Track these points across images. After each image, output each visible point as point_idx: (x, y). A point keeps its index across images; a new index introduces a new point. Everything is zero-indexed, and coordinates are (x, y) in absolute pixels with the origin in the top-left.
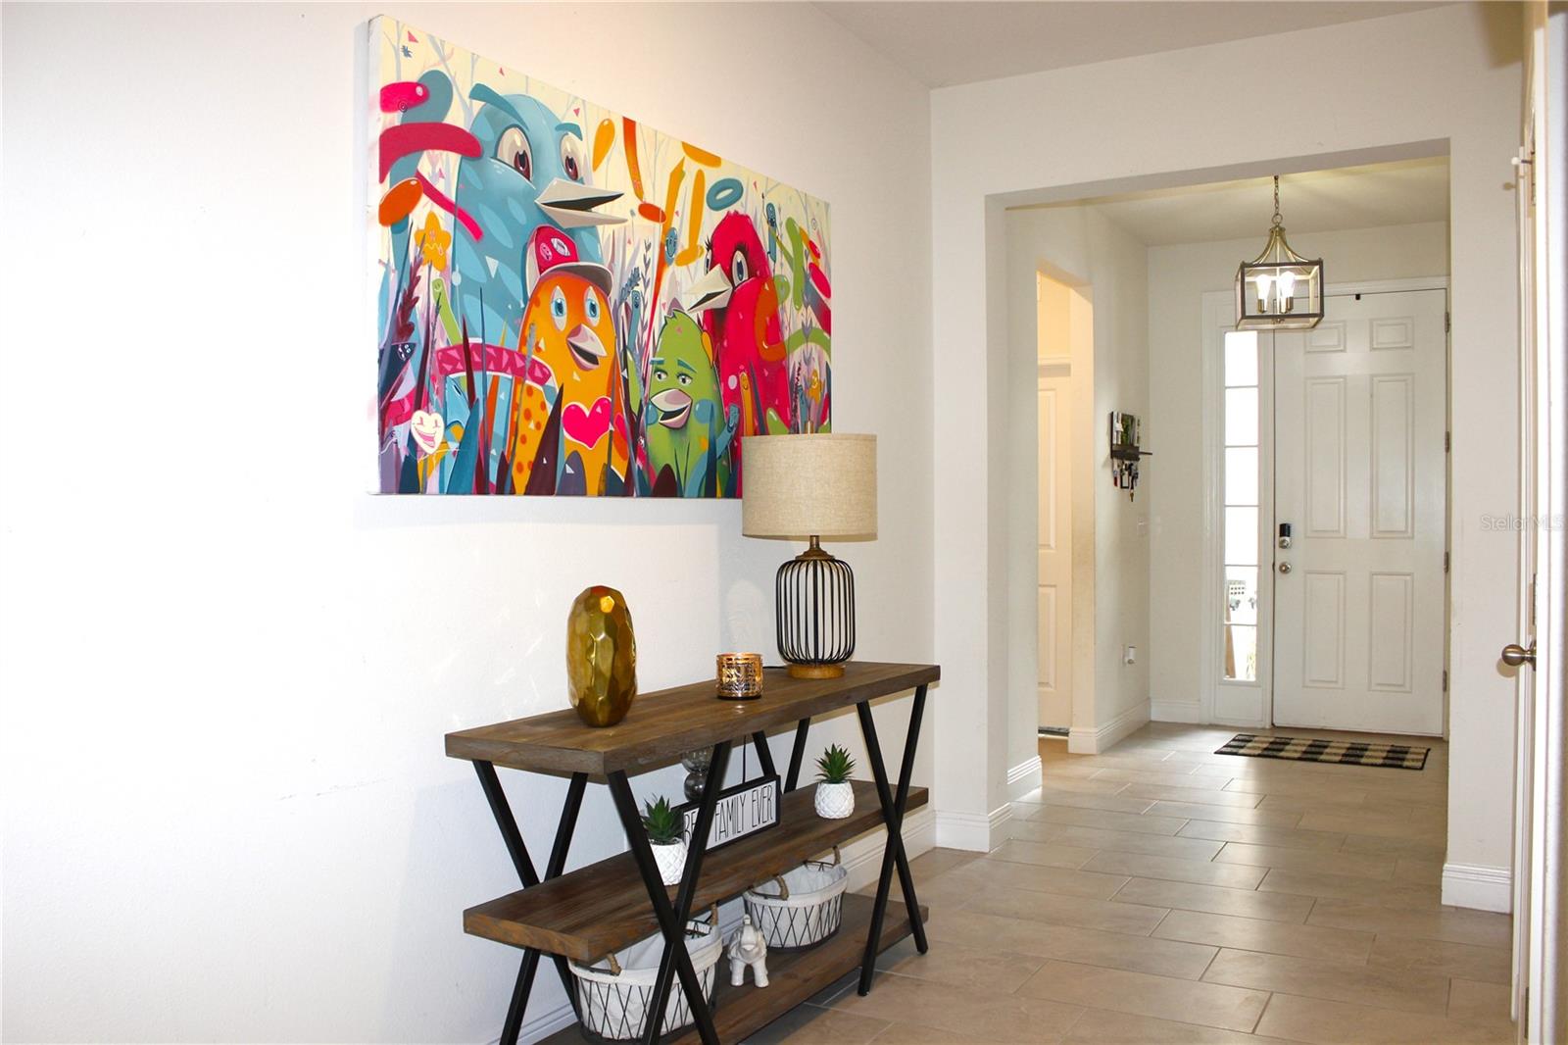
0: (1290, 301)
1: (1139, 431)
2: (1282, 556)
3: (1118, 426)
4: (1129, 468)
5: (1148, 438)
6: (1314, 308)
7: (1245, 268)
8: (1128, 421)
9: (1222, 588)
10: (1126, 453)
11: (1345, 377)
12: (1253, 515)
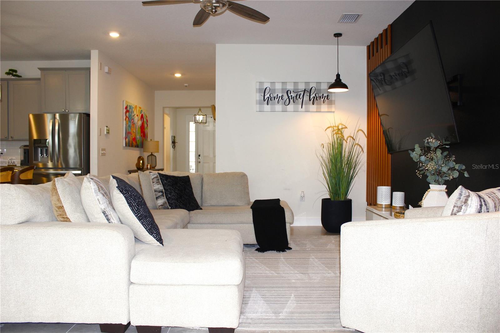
0: (202, 121)
1: (176, 139)
2: (199, 160)
3: (173, 138)
4: (174, 145)
5: (177, 140)
6: (205, 122)
7: (195, 115)
8: (174, 137)
9: (189, 167)
10: (174, 142)
11: (209, 131)
12: (194, 153)
